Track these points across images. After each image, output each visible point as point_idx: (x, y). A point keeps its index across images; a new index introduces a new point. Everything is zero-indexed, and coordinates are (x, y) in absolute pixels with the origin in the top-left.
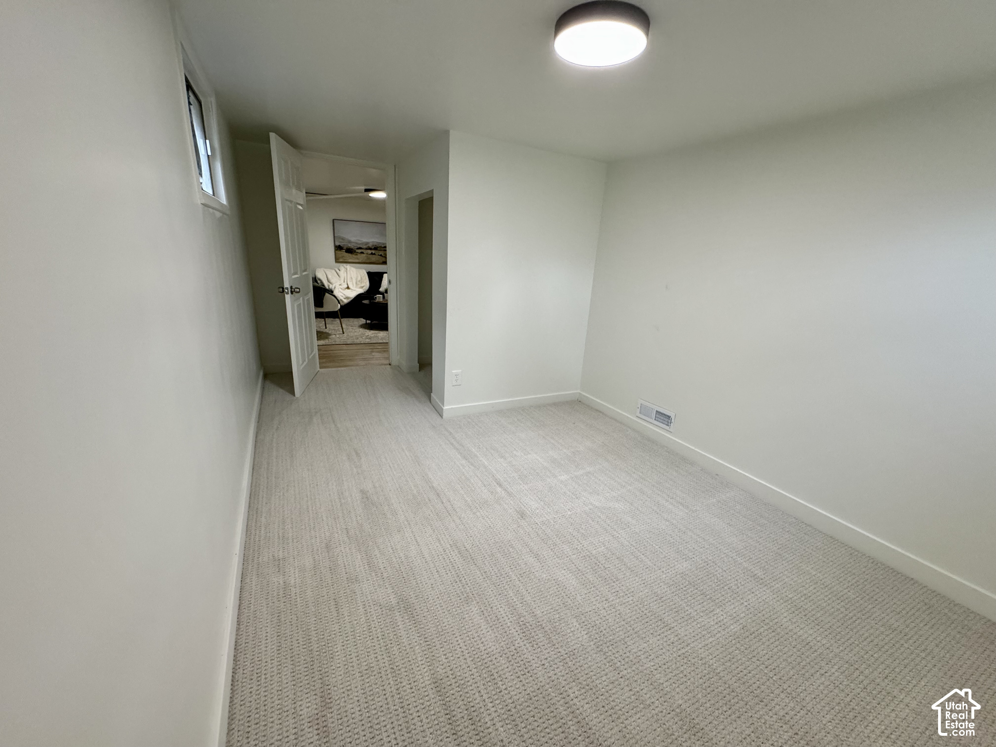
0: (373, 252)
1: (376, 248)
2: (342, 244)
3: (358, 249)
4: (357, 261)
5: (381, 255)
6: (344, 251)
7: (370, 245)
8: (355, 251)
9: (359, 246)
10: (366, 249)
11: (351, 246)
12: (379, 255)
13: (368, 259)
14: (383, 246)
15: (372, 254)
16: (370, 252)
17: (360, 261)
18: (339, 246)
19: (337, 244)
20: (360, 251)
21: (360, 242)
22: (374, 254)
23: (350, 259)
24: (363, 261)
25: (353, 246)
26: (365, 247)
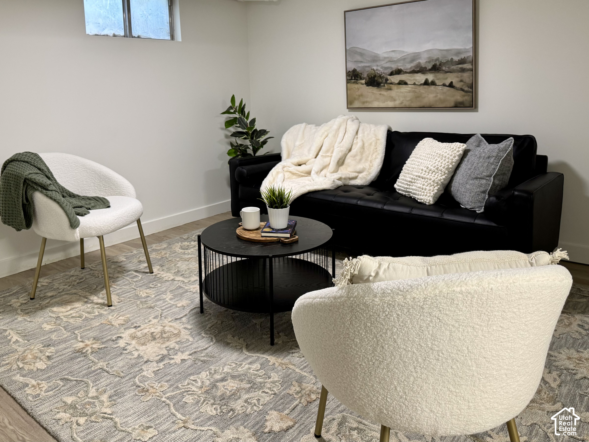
0: (430, 77)
1: (435, 69)
2: (358, 67)
3: (391, 74)
4: (391, 104)
5: (451, 85)
6: (363, 81)
7: (423, 61)
8: (387, 80)
9: (394, 67)
10: (414, 72)
11: (379, 68)
12: (444, 85)
13: (418, 97)
14: (456, 59)
15: (426, 83)
16: (421, 78)
17: (397, 103)
18: (354, 70)
19: (352, 67)
20: (396, 79)
21: (398, 56)
22: (433, 83)
23: (377, 100)
24: (407, 104)
25: (382, 67)
26: (409, 66)
